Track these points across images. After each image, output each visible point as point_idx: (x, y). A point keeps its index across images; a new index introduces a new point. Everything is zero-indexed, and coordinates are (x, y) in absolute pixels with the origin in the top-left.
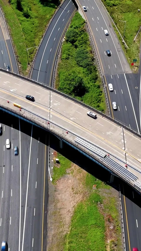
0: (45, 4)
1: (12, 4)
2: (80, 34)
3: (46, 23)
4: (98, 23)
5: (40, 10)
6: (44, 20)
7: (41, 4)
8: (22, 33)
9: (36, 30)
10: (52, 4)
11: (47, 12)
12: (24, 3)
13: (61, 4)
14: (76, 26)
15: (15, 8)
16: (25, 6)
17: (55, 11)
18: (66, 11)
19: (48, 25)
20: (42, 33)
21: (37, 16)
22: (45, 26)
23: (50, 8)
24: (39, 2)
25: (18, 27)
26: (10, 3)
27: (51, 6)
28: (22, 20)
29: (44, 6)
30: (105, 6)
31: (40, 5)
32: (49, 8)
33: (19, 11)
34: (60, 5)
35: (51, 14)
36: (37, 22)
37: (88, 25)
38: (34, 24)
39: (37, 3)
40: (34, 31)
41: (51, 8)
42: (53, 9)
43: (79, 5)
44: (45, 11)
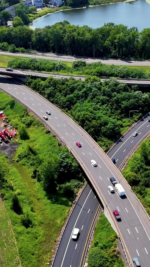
0: (54, 199)
1: (6, 199)
2: (111, 262)
3: (56, 235)
4: (138, 239)
5: (46, 209)
6: (53, 230)
7: (48, 199)
8: (18, 257)
9: (40, 249)
10: (64, 199)
11: (58, 214)
12: (23, 198)
13: (77, 198)
14: (104, 245)
15: (9, 208)
16: (25, 203)
17: (69, 212)
18: (85, 210)
19: (59, 239)
20: (49, 257)
21: (43, 221)
22: (55, 241)
23: (61, 206)
24: (46, 196)
25: (12, 246)
26: (3, 197)
27: (63, 203)
28: (19, 233)
29: (52, 203)
30: (144, 206)
31: (46, 201)
32: (59, 206)
33: (15, 214)
34: (76, 200)
35: (63, 217)
36: (41, 233)
37: (123, 242)
38: (37, 238)
39: (43, 196)
40: (36, 252)
41: (63, 207)
42: (66, 207)
43: (105, 204)
44: (54, 212)
